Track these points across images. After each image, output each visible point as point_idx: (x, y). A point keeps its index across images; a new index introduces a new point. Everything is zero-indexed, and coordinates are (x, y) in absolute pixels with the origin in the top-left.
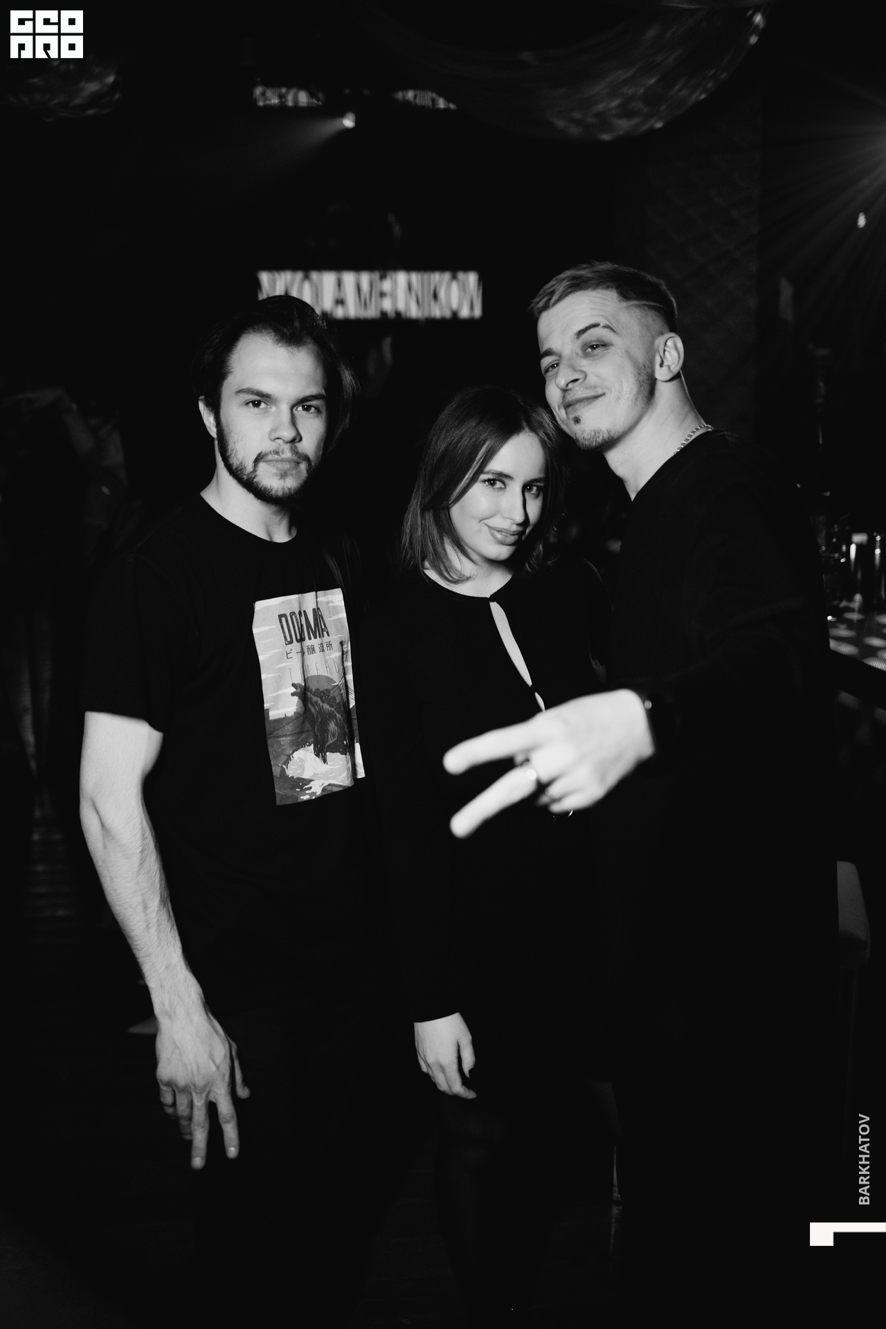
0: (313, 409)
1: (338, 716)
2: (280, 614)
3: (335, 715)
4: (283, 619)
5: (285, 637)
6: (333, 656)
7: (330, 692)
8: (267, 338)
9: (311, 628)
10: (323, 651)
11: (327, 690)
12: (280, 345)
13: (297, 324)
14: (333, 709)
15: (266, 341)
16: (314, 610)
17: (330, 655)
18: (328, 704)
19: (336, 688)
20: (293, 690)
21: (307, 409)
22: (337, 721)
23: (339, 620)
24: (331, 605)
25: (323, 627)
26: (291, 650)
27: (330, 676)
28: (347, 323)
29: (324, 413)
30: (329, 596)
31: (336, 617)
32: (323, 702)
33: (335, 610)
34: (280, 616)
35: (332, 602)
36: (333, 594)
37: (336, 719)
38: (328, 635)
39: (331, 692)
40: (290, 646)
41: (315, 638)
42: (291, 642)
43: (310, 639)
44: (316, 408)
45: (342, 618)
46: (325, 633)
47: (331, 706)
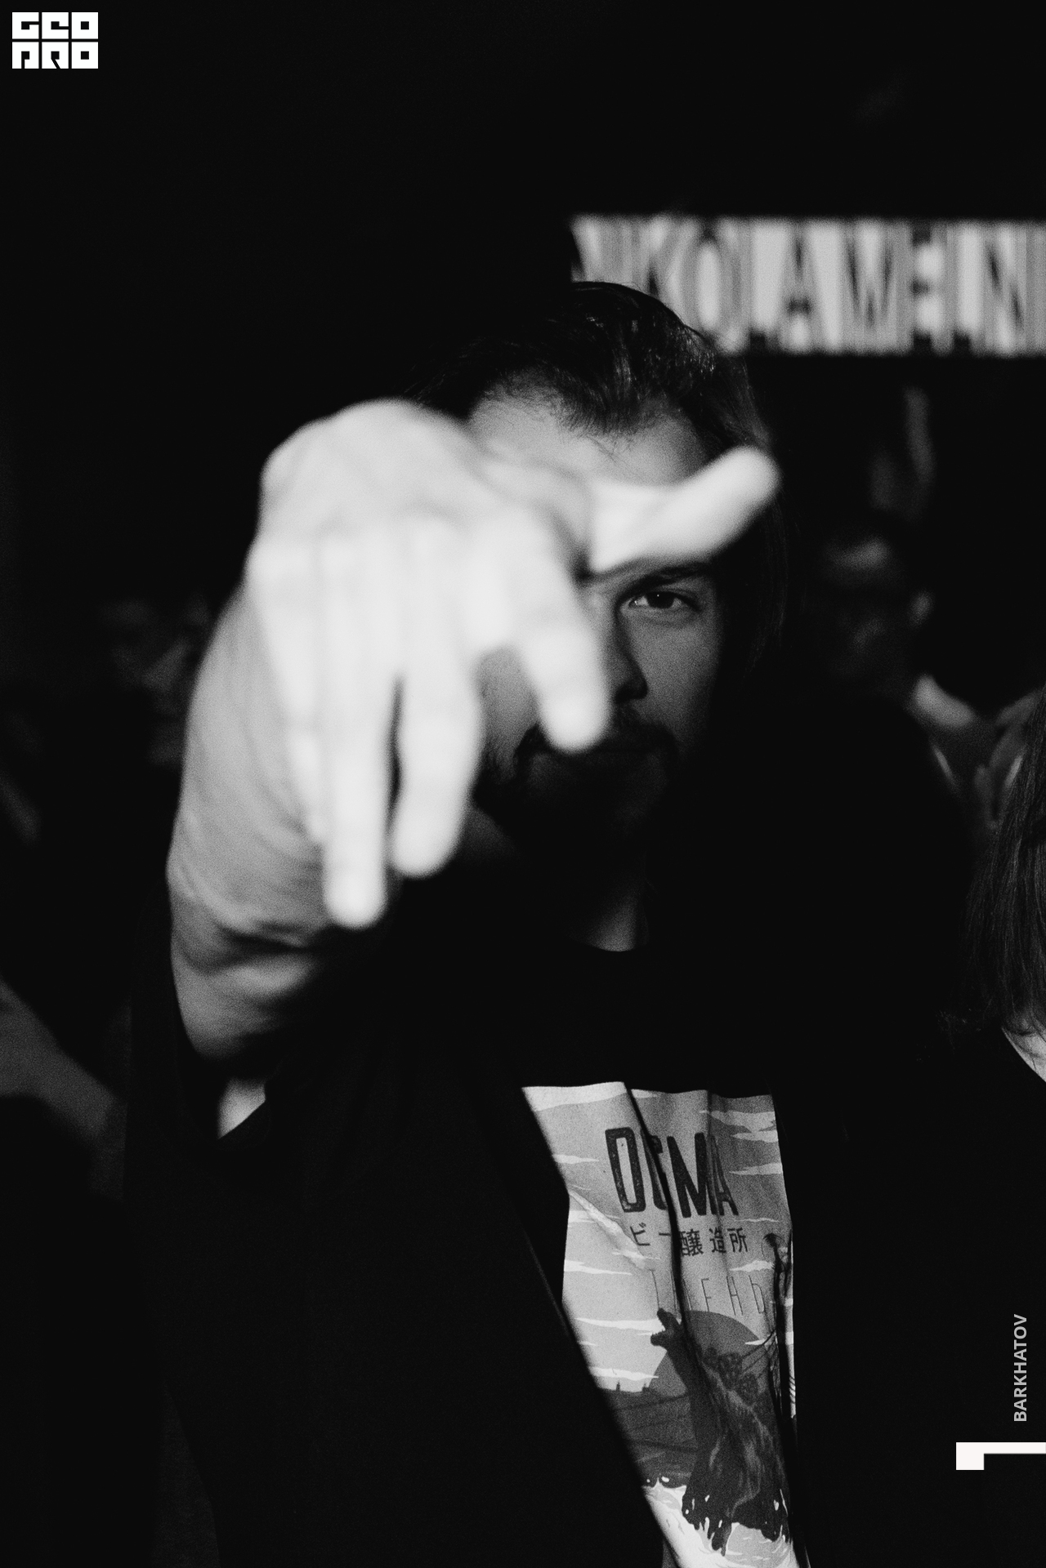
0: (677, 603)
1: (763, 1429)
2: (611, 1127)
3: (755, 1430)
4: (622, 1144)
5: (621, 1192)
6: (749, 1268)
7: (740, 1362)
8: (543, 412)
9: (691, 1186)
10: (721, 1249)
11: (732, 1355)
12: (579, 430)
13: (624, 370)
14: (750, 1409)
15: (542, 419)
16: (699, 1137)
17: (740, 1264)
18: (739, 1392)
19: (759, 1353)
20: (657, 1327)
21: (661, 601)
22: (759, 1441)
23: (766, 1180)
24: (739, 1136)
25: (721, 1190)
26: (643, 1225)
27: (741, 1319)
28: (818, 361)
29: (710, 614)
30: (736, 1113)
31: (753, 1171)
32: (728, 1386)
33: (755, 1152)
34: (612, 1135)
35: (745, 1130)
36: (750, 1110)
37: (758, 1436)
38: (735, 1212)
39: (746, 1362)
40: (634, 1218)
41: (702, 1212)
42: (640, 1206)
43: (687, 1214)
44: (684, 599)
45: (772, 1176)
46: (726, 1205)
47: (745, 1398)
